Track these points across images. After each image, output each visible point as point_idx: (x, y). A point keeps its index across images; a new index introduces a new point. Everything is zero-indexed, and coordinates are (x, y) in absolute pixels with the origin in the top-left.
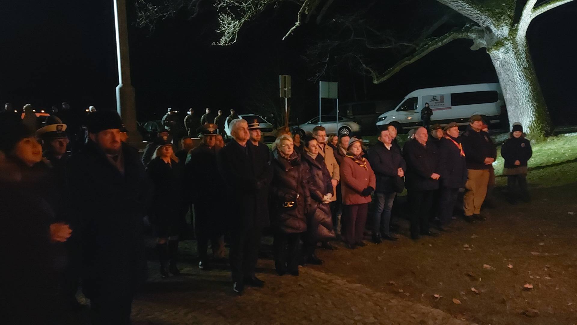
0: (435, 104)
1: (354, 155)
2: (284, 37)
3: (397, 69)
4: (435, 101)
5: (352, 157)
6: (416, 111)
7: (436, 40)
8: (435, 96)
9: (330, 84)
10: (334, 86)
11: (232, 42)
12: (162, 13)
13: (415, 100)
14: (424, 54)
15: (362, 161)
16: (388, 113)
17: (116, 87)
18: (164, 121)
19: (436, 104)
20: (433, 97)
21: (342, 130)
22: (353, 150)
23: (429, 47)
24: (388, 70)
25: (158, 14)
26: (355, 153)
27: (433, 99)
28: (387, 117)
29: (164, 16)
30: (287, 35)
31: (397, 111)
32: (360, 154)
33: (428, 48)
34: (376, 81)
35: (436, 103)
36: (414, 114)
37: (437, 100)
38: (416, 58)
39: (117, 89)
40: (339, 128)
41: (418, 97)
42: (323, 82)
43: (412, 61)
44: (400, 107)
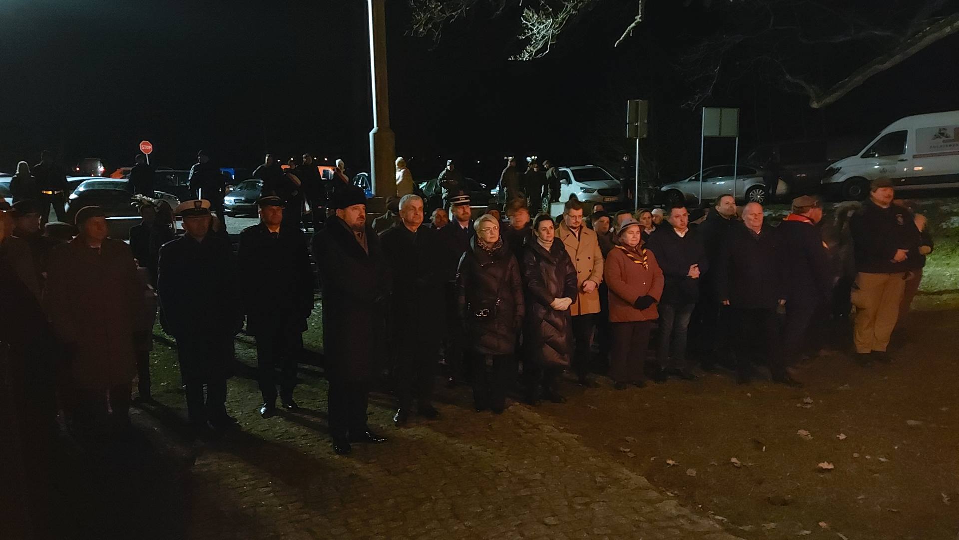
0: (942, 144)
1: (626, 245)
2: (618, 42)
3: (859, 79)
4: (944, 138)
5: (623, 248)
6: (902, 157)
7: (941, 22)
8: (944, 129)
9: (722, 111)
10: (731, 115)
11: (543, 53)
12: (450, 13)
13: (901, 137)
14: (913, 50)
15: (639, 255)
16: (845, 162)
17: (370, 131)
18: (441, 180)
19: (946, 144)
20: (940, 130)
21: (753, 192)
22: (626, 237)
23: (924, 36)
24: (840, 82)
25: (445, 14)
26: (630, 242)
27: (939, 135)
28: (841, 168)
29: (453, 16)
30: (621, 39)
31: (862, 157)
32: (639, 244)
33: (921, 39)
34: (816, 104)
35: (943, 141)
36: (899, 162)
37: (947, 137)
38: (898, 58)
39: (371, 134)
40: (747, 188)
41: (907, 131)
42: (709, 110)
43: (888, 65)
44: (868, 151)
